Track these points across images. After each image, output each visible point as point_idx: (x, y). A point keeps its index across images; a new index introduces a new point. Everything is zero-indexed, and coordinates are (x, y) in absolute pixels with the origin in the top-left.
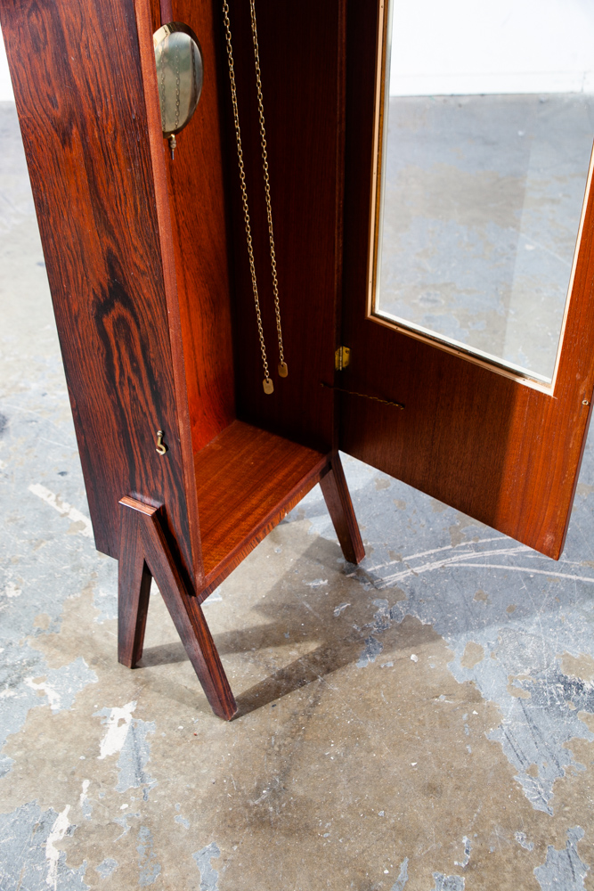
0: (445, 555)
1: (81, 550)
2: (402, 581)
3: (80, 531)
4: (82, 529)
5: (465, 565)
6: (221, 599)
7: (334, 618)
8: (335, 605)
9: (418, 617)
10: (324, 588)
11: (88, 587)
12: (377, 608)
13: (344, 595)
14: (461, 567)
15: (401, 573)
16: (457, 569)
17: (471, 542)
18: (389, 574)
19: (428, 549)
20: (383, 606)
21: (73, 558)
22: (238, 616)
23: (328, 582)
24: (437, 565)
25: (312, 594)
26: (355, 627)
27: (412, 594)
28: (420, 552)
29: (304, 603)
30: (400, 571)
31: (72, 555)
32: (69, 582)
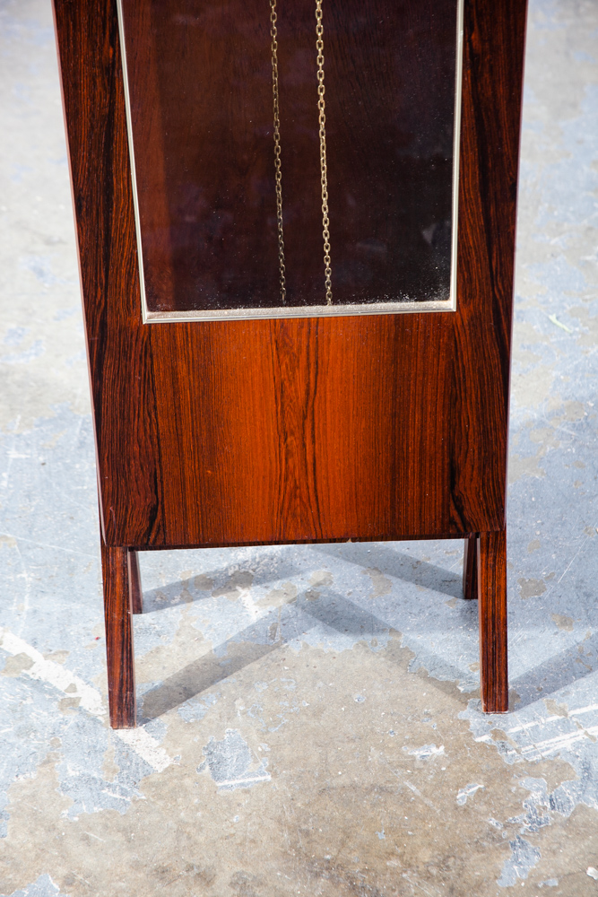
1: (29, 701)
2: (570, 748)
3: (24, 671)
4: (28, 668)
6: (269, 778)
7: (456, 808)
8: (457, 787)
10: (438, 760)
11: (47, 762)
12: (528, 793)
13: (472, 771)
15: (567, 736)
18: (547, 738)
20: (538, 790)
21: (18, 716)
22: (299, 805)
23: (446, 751)
25: (420, 770)
26: (493, 822)
27: (587, 769)
29: (407, 783)
30: (565, 732)
31: (14, 711)
32: (14, 754)
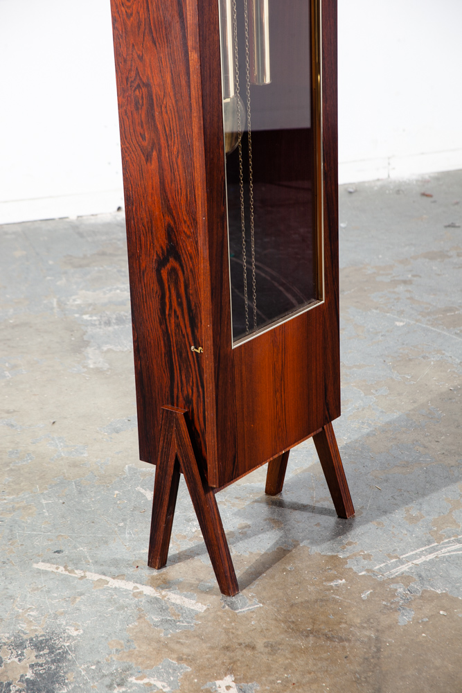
0: (434, 550)
2: (407, 570)
5: (455, 553)
6: (261, 605)
7: (364, 601)
8: (360, 593)
9: (432, 589)
10: (344, 585)
12: (396, 590)
13: (364, 586)
14: (452, 555)
15: (404, 566)
16: (450, 557)
17: (453, 538)
18: (394, 568)
19: (418, 548)
20: (400, 588)
22: (283, 612)
23: (346, 581)
24: (432, 556)
26: (384, 603)
27: (420, 576)
28: (412, 551)
29: (334, 596)
30: (402, 565)
31: (110, 601)
